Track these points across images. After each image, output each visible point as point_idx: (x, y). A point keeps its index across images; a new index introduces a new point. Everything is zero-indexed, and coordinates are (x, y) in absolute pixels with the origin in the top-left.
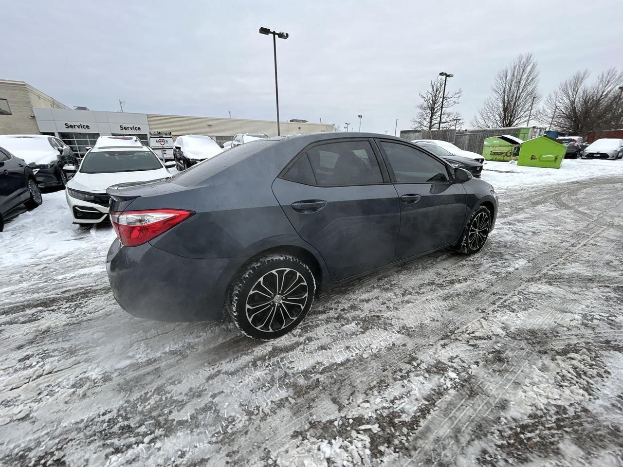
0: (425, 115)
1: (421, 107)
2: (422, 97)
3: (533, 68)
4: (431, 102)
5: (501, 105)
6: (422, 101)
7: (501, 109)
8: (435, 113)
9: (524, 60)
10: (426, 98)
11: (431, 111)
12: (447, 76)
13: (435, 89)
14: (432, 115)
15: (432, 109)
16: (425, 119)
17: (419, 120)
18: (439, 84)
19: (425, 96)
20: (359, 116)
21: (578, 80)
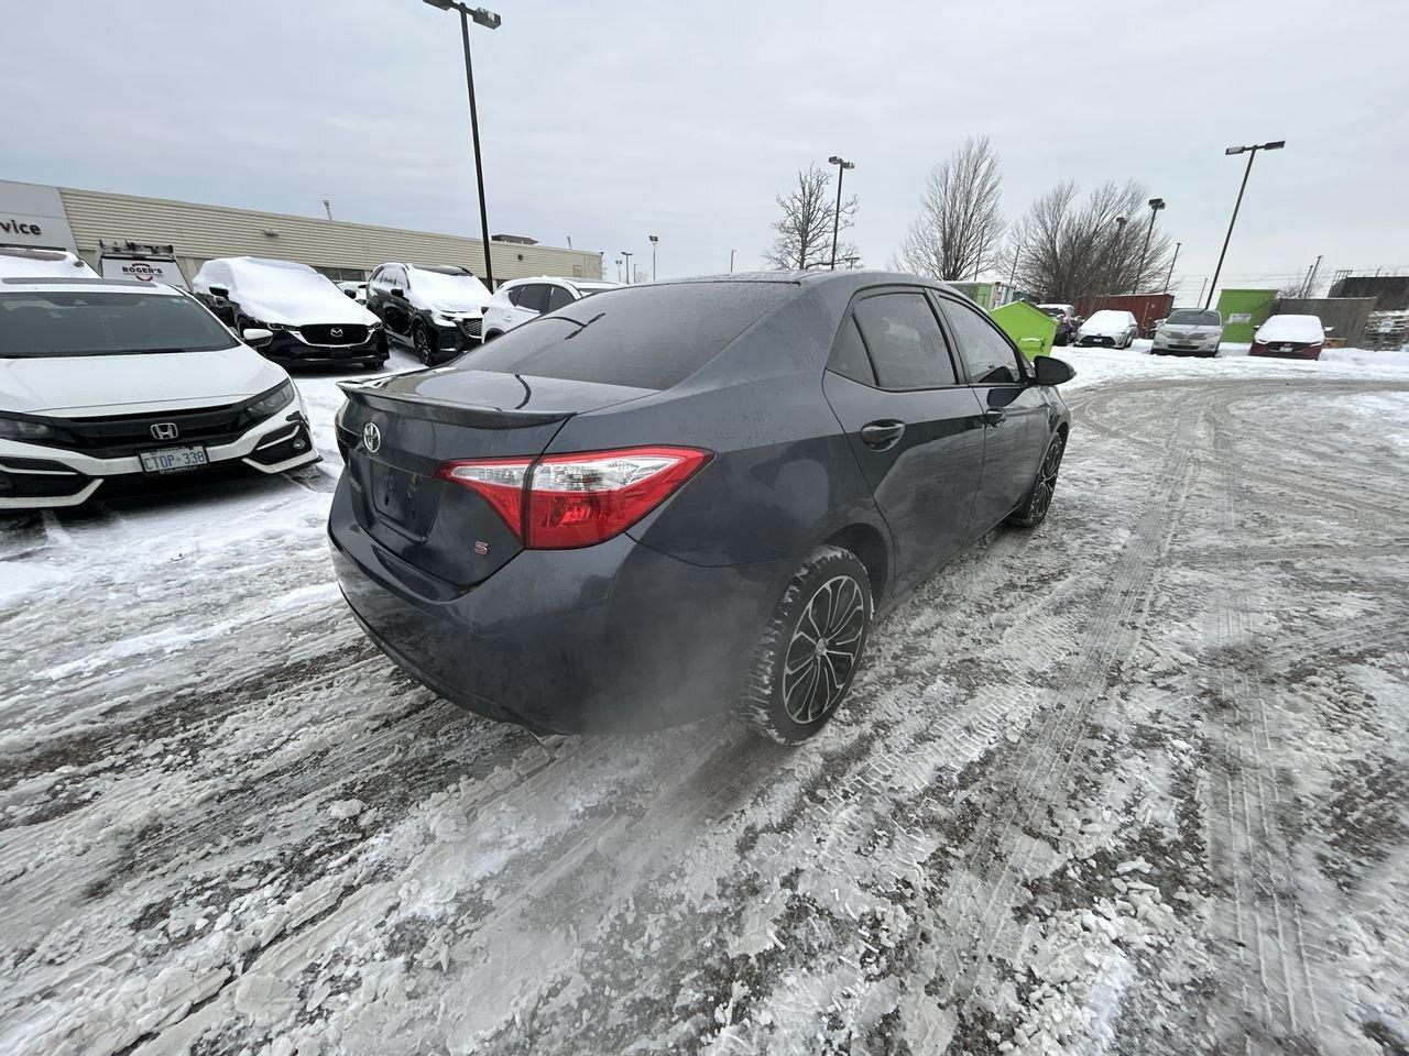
0: (791, 245)
1: (782, 227)
2: (783, 204)
3: (991, 167)
4: (800, 216)
5: (938, 235)
6: (781, 215)
7: (939, 244)
8: (811, 241)
9: (975, 150)
10: (791, 208)
11: (801, 236)
12: (844, 165)
13: (807, 190)
14: (805, 245)
15: (804, 233)
16: (789, 253)
17: (778, 256)
18: (814, 181)
19: (788, 203)
20: (651, 238)
21: (1060, 200)
